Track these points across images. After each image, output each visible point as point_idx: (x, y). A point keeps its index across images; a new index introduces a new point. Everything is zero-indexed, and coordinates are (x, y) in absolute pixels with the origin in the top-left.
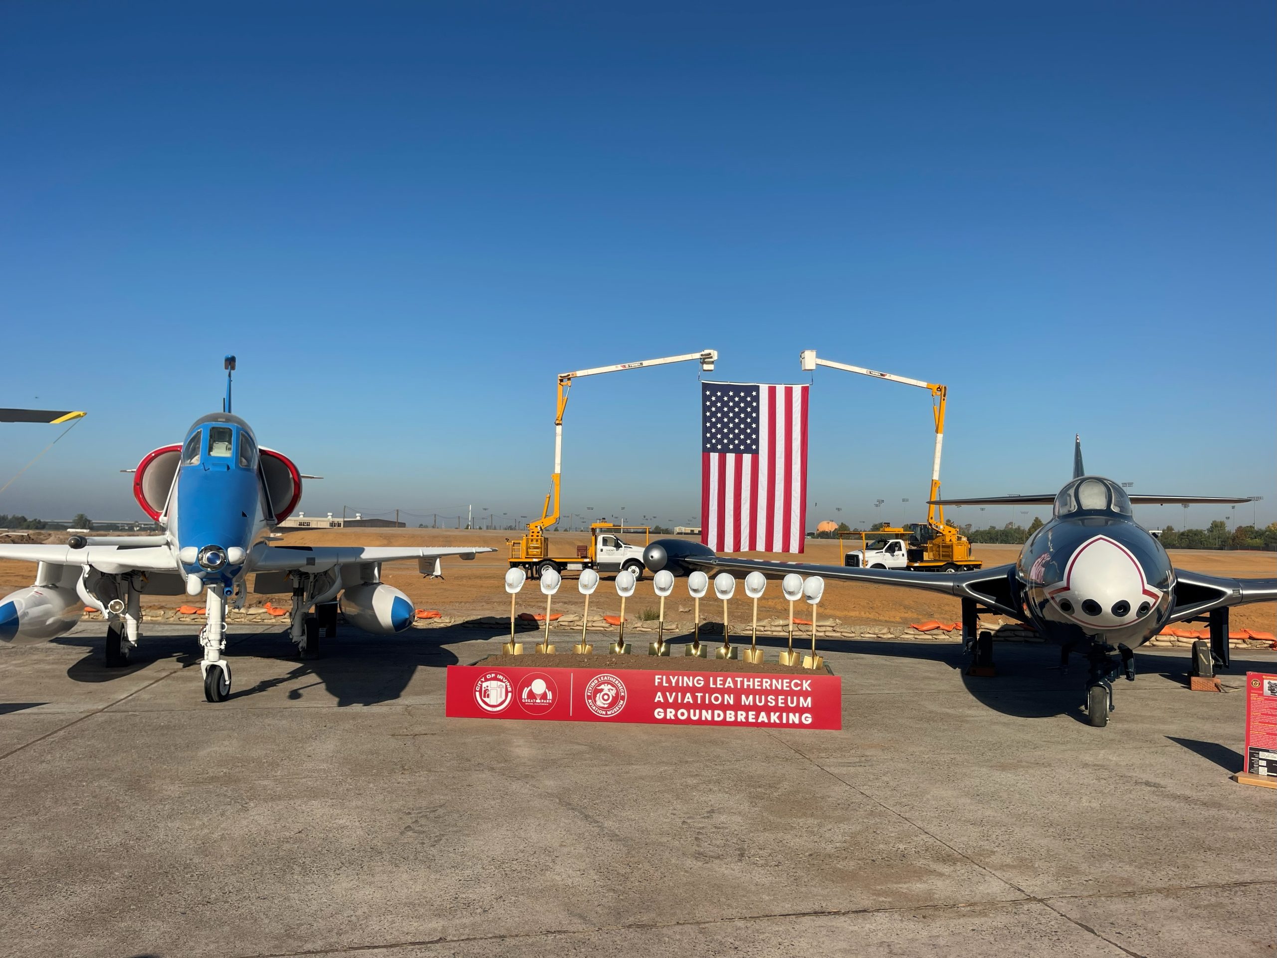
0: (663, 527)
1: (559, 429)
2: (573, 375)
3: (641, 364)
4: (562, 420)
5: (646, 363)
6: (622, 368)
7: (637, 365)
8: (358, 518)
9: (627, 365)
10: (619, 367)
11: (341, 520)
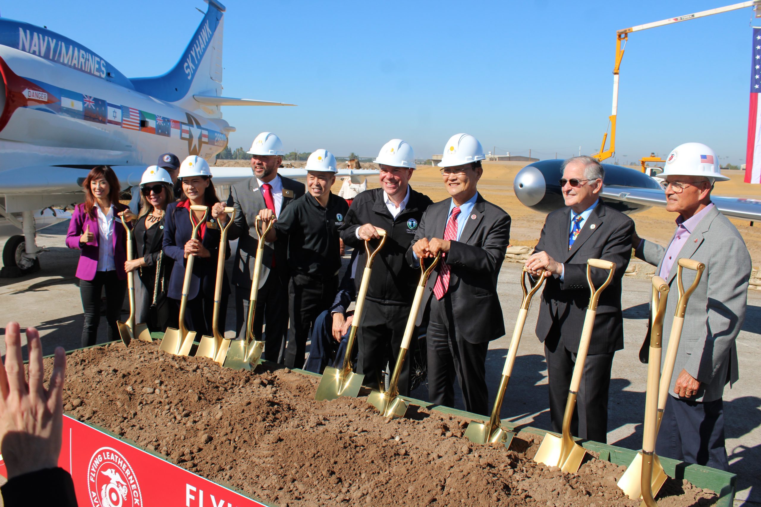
0: (733, 164)
1: (616, 77)
2: (629, 30)
3: (693, 16)
4: (619, 69)
5: (697, 15)
6: (674, 21)
7: (688, 17)
8: (508, 155)
9: (679, 18)
10: (672, 21)
11: (496, 156)
